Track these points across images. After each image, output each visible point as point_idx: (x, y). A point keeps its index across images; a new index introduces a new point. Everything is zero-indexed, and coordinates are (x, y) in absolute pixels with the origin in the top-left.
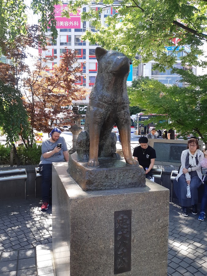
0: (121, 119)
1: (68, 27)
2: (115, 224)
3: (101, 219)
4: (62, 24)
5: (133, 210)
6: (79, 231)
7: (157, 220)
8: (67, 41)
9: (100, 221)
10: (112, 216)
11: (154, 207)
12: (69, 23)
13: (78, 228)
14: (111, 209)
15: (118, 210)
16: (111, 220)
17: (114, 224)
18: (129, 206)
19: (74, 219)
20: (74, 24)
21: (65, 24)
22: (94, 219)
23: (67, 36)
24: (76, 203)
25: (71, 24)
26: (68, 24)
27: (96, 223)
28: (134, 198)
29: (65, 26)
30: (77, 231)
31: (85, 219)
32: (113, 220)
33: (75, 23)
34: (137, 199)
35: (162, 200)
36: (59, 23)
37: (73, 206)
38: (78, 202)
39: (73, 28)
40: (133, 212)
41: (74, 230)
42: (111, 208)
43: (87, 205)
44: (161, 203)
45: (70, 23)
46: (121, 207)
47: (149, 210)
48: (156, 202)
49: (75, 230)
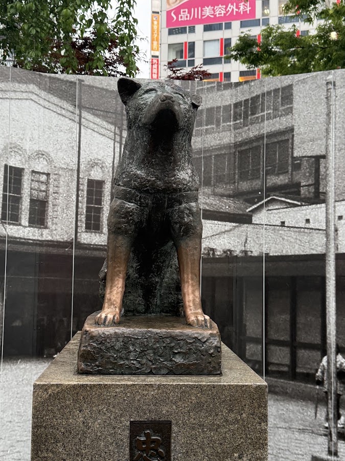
0: (176, 223)
1: (225, 17)
2: (131, 449)
3: (99, 434)
4: (208, 14)
5: (174, 422)
6: (50, 455)
7: (236, 455)
8: (221, 54)
9: (98, 439)
10: (124, 430)
11: (227, 421)
12: (226, 8)
13: (47, 450)
14: (121, 416)
15: (137, 419)
16: (122, 440)
17: (128, 449)
18: (165, 411)
19: (41, 427)
20: (239, 8)
21: (217, 13)
22: (84, 433)
23: (222, 39)
24: (45, 393)
25: (230, 10)
26: (223, 12)
27: (88, 441)
28: (177, 396)
29: (218, 16)
30: (46, 455)
31: (63, 430)
32: (126, 441)
33: (242, 7)
34: (185, 399)
35: (247, 406)
36: (202, 11)
37: (39, 399)
38: (50, 391)
39: (236, 19)
40: (175, 428)
41: (40, 453)
42: (121, 412)
43: (69, 400)
44: (244, 415)
45: (228, 8)
46: (145, 414)
47: (215, 428)
48: (231, 411)
49: (42, 452)
